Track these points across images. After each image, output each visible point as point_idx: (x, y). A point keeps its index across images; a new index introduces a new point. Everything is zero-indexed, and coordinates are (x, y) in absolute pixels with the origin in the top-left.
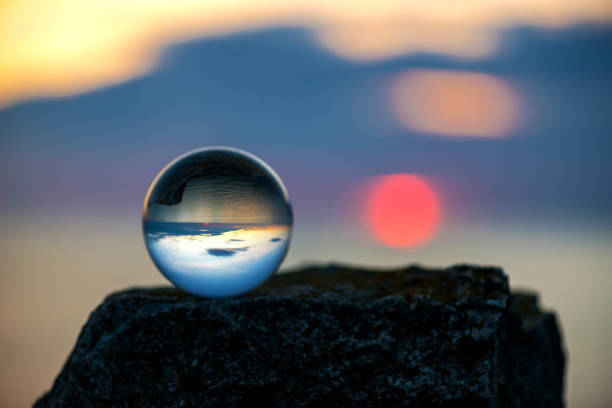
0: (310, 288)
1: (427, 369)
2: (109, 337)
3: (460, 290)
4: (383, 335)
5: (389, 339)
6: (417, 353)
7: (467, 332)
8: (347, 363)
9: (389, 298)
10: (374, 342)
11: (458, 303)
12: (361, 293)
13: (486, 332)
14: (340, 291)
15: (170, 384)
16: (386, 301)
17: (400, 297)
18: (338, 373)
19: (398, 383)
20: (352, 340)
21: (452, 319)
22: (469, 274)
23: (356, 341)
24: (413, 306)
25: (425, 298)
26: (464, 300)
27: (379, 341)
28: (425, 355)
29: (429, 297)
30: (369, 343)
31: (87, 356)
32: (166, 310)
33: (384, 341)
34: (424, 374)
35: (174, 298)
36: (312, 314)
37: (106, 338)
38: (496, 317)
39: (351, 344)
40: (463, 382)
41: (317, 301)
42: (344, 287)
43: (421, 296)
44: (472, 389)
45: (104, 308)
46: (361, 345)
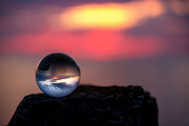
0: (85, 93)
1: (121, 118)
2: (26, 110)
3: (130, 93)
4: (108, 107)
5: (110, 109)
6: (118, 113)
7: (133, 106)
8: (98, 116)
9: (110, 96)
10: (106, 110)
11: (130, 97)
12: (101, 95)
13: (139, 106)
14: (95, 95)
15: (45, 124)
16: (109, 97)
17: (113, 96)
18: (95, 119)
19: (113, 122)
20: (99, 109)
21: (128, 102)
22: (132, 88)
23: (100, 109)
24: (117, 99)
25: (120, 96)
26: (132, 96)
27: (107, 110)
28: (121, 113)
29: (121, 96)
30: (104, 110)
31: (20, 116)
32: (43, 101)
33: (109, 109)
34: (121, 119)
35: (45, 98)
36: (87, 102)
37: (25, 110)
38: (141, 101)
39: (99, 110)
40: (132, 121)
41: (88, 98)
42: (95, 93)
43: (119, 96)
44: (135, 123)
45: (24, 101)
46: (102, 111)
